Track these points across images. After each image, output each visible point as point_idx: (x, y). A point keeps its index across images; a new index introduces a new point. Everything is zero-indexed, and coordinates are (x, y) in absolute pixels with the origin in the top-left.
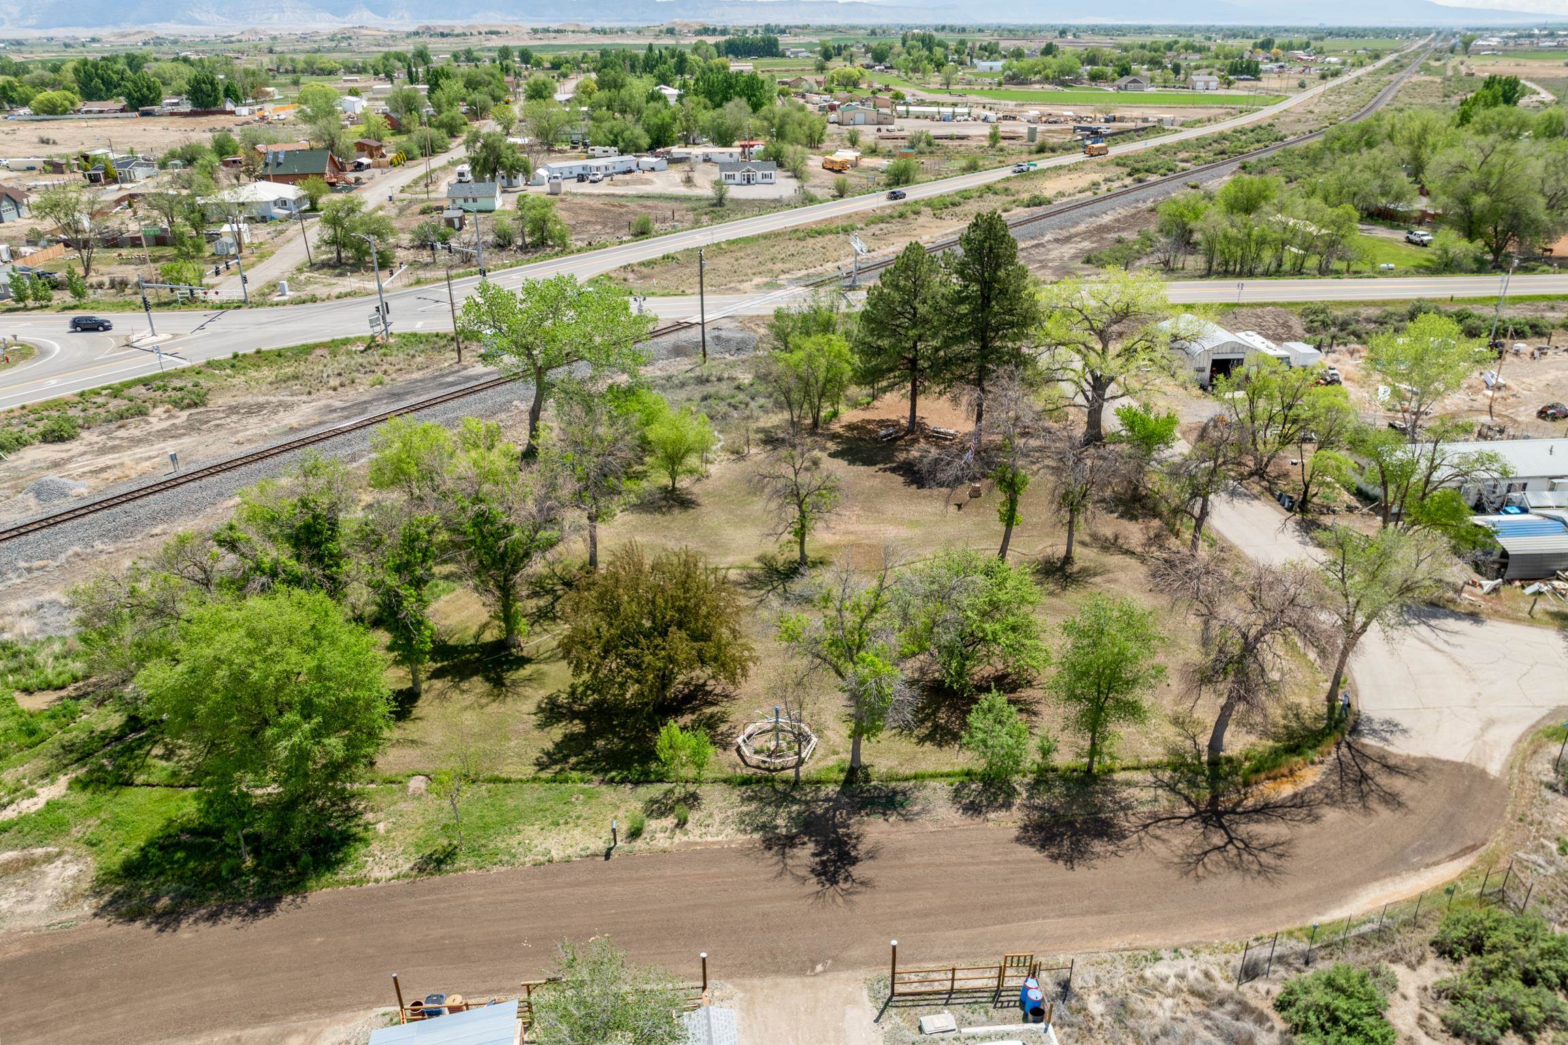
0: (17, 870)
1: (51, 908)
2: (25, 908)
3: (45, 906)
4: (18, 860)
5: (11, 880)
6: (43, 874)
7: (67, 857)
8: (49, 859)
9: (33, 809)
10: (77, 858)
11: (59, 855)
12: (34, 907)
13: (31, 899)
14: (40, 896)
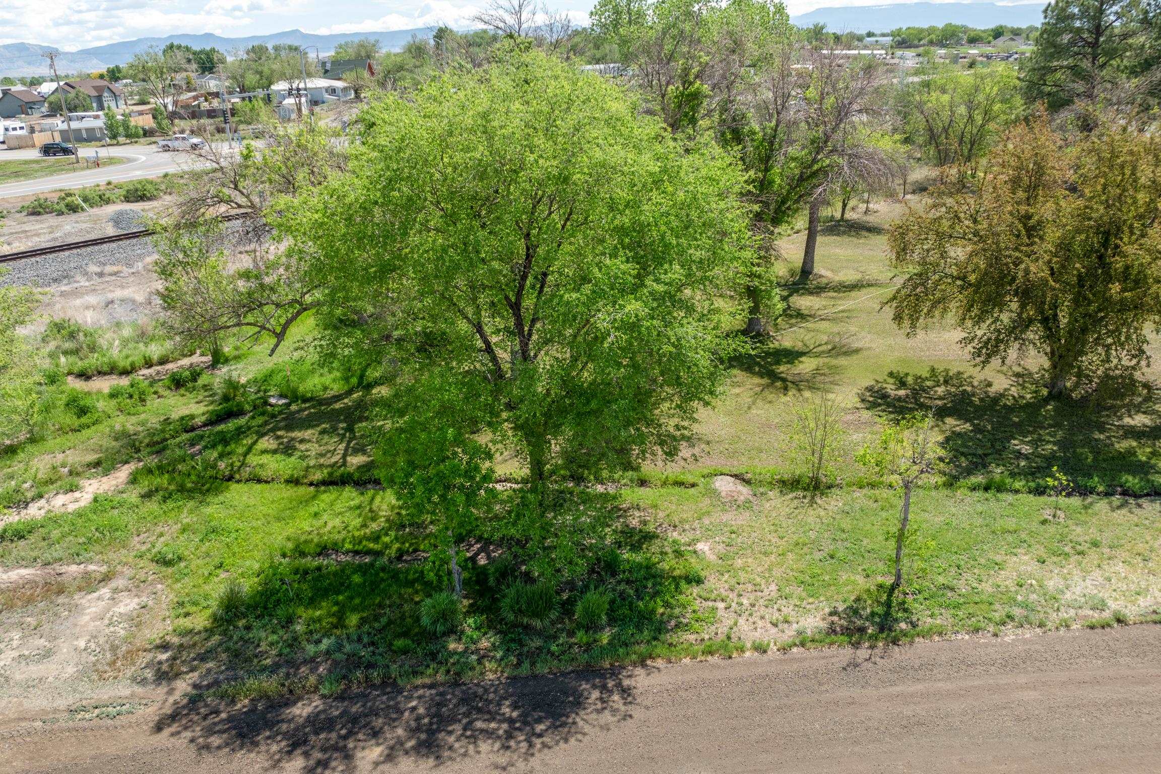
0: (30, 601)
1: (82, 674)
2: (35, 670)
3: (71, 670)
4: (33, 584)
5: (15, 617)
6: (74, 609)
7: (120, 582)
8: (89, 584)
9: (71, 508)
10: (137, 585)
11: (106, 578)
12: (49, 669)
13: (47, 654)
14: (65, 649)
